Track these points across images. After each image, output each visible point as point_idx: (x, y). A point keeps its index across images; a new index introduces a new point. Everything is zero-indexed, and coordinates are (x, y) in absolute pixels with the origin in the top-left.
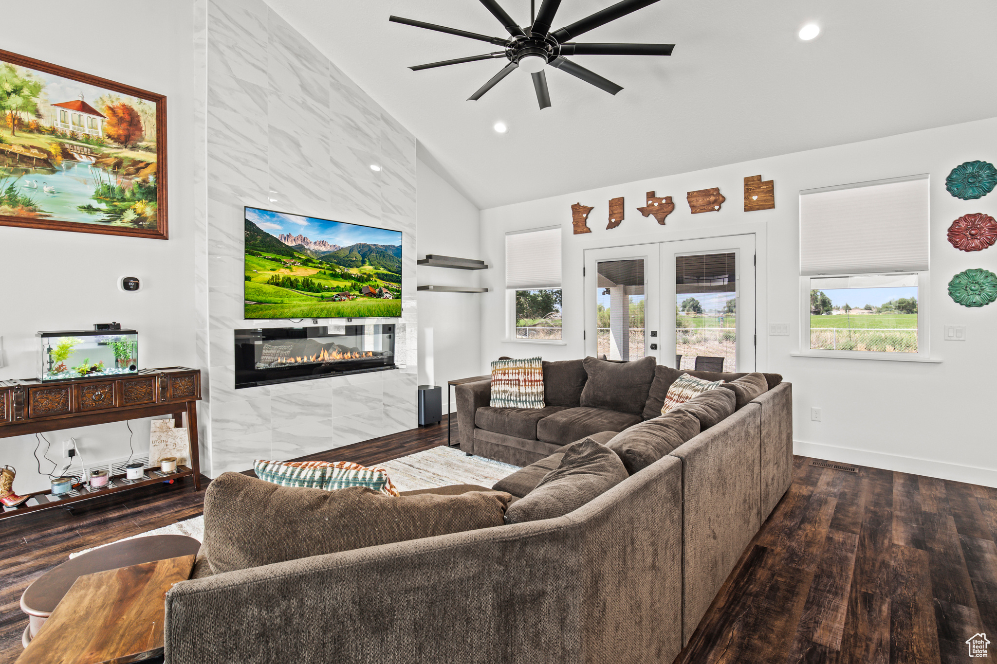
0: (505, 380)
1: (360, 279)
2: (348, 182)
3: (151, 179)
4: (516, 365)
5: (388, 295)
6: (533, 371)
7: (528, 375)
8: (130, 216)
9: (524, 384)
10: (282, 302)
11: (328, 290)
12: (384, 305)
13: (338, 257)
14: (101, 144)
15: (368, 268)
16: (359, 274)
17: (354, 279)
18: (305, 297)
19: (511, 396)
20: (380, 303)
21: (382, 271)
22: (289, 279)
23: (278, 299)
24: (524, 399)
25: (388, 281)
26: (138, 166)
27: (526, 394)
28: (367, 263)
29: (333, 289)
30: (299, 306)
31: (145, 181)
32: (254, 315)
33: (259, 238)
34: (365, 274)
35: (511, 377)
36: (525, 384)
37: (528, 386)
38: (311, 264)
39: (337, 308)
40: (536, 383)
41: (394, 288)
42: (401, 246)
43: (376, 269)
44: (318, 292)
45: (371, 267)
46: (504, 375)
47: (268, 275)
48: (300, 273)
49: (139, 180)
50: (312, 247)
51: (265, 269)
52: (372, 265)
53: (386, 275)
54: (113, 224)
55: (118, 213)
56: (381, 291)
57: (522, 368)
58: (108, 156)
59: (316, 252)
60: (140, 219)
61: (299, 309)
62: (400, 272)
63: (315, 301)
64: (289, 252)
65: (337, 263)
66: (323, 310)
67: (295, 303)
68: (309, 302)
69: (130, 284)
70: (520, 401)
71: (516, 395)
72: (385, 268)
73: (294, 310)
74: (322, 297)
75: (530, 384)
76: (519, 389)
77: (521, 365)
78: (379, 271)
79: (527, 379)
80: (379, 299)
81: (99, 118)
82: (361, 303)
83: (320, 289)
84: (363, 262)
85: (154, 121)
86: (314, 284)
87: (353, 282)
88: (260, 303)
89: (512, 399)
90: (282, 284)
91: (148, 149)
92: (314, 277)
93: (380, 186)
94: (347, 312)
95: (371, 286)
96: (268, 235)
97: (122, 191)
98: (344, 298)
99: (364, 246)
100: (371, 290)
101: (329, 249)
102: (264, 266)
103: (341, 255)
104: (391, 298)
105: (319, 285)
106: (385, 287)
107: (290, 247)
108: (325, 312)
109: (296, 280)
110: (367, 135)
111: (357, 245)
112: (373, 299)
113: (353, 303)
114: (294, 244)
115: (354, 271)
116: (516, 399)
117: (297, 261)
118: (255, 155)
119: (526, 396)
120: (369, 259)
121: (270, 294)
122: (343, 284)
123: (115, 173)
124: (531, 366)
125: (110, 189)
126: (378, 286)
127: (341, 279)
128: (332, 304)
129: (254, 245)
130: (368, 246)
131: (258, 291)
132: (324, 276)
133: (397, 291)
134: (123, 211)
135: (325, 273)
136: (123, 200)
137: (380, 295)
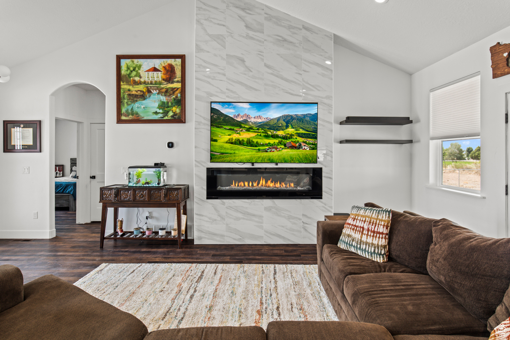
0: (352, 225)
1: (285, 138)
2: (277, 76)
3: (179, 95)
4: (365, 213)
5: (306, 147)
6: (378, 222)
7: (372, 225)
8: (171, 114)
9: (366, 233)
10: (234, 153)
11: (263, 145)
12: (303, 154)
13: (269, 125)
14: (160, 83)
15: (290, 130)
16: (284, 135)
17: (280, 137)
18: (248, 150)
19: (352, 241)
20: (299, 153)
21: (301, 131)
22: (239, 140)
23: (232, 152)
24: (364, 248)
25: (306, 138)
26: (174, 90)
27: (366, 243)
28: (290, 127)
29: (266, 145)
30: (245, 155)
31: (177, 97)
32: (219, 160)
33: (222, 118)
34: (288, 134)
35: (358, 224)
36: (368, 233)
37: (370, 236)
38: (251, 130)
39: (269, 156)
40: (378, 235)
41: (310, 142)
42: (317, 114)
43: (296, 130)
44: (256, 146)
45: (293, 130)
46: (354, 220)
47: (227, 138)
48: (245, 136)
49: (174, 97)
50: (253, 120)
51: (225, 135)
52: (293, 128)
53: (305, 134)
54: (165, 118)
55: (166, 113)
56: (300, 145)
57: (368, 217)
58: (163, 88)
59: (255, 123)
60: (175, 114)
61: (245, 157)
62: (316, 131)
63: (254, 152)
64: (239, 124)
65: (268, 129)
66: (259, 158)
67: (242, 153)
68: (250, 153)
69: (171, 145)
70: (360, 248)
71: (358, 242)
72: (304, 129)
73: (242, 158)
74: (259, 150)
75: (372, 234)
76: (361, 237)
77: (369, 214)
78: (298, 132)
79: (370, 229)
80: (299, 150)
81: (160, 73)
82: (285, 153)
83: (257, 145)
84: (287, 127)
85: (180, 68)
86: (253, 142)
87: (280, 139)
88: (222, 154)
89: (354, 245)
90: (235, 143)
91: (178, 82)
92: (254, 138)
93: (301, 74)
94: (275, 159)
95: (292, 142)
96: (227, 116)
97: (168, 103)
98: (273, 150)
99: (288, 116)
100: (293, 144)
101: (263, 120)
102: (224, 133)
103: (272, 123)
104: (308, 149)
105: (257, 142)
106: (303, 142)
107: (239, 122)
108: (261, 159)
109: (243, 140)
110: (291, 42)
111: (283, 116)
112: (294, 150)
113: (279, 153)
114: (242, 119)
115: (280, 133)
116: (357, 246)
117: (243, 129)
118: (219, 73)
119: (366, 245)
120: (291, 124)
121: (228, 149)
122: (272, 141)
123: (165, 95)
124: (378, 216)
125: (163, 103)
126: (298, 142)
127: (271, 138)
128: (265, 154)
129: (219, 122)
130: (291, 116)
131: (221, 147)
132: (260, 137)
133: (314, 144)
134: (168, 112)
135: (260, 135)
136: (168, 107)
137: (300, 147)
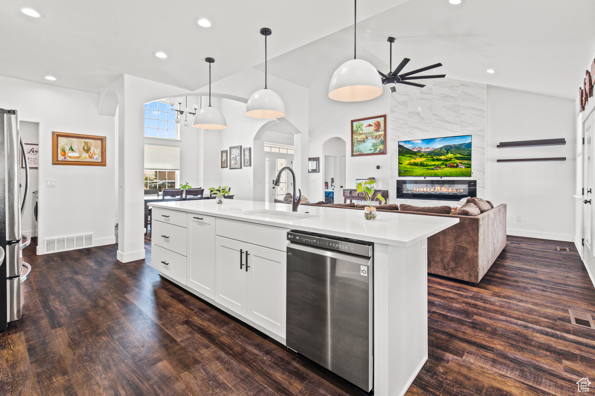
1: (446, 160)
2: (442, 121)
3: (383, 138)
5: (462, 167)
8: (378, 150)
10: (412, 171)
11: (431, 166)
12: (459, 171)
13: (435, 152)
14: (373, 133)
15: (450, 155)
16: (445, 158)
17: (443, 160)
18: (421, 169)
20: (457, 170)
21: (458, 155)
22: (415, 163)
23: (411, 170)
25: (462, 160)
26: (380, 136)
28: (450, 153)
29: (433, 165)
30: (419, 172)
31: (381, 140)
32: (403, 175)
33: (405, 150)
34: (448, 158)
38: (423, 157)
39: (435, 173)
41: (465, 163)
42: (471, 143)
43: (454, 155)
44: (426, 166)
45: (452, 155)
47: (408, 162)
48: (419, 160)
49: (380, 139)
50: (424, 150)
51: (407, 160)
52: (452, 154)
53: (461, 157)
54: (375, 152)
55: (376, 150)
56: (457, 165)
58: (374, 136)
59: (425, 152)
60: (381, 150)
61: (419, 173)
62: (470, 155)
63: (425, 170)
64: (415, 153)
65: (434, 155)
66: (428, 173)
67: (417, 171)
68: (423, 171)
69: (378, 167)
72: (460, 154)
73: (417, 173)
74: (428, 169)
78: (456, 156)
80: (456, 169)
81: (372, 127)
82: (446, 171)
83: (427, 165)
84: (447, 153)
85: (383, 122)
86: (424, 164)
87: (442, 162)
88: (405, 171)
90: (413, 165)
91: (382, 131)
92: (424, 161)
93: (460, 117)
94: (439, 174)
95: (452, 163)
96: (408, 149)
97: (377, 143)
98: (437, 169)
99: (448, 146)
100: (452, 165)
101: (431, 150)
102: (406, 159)
103: (436, 151)
104: (464, 168)
105: (427, 164)
106: (460, 163)
107: (415, 152)
108: (429, 174)
109: (418, 163)
110: (452, 97)
111: (444, 146)
112: (453, 169)
113: (442, 170)
114: (417, 150)
115: (443, 157)
117: (418, 156)
118: (404, 124)
120: (450, 151)
121: (408, 168)
122: (437, 163)
123: (375, 139)
125: (374, 144)
126: (456, 163)
127: (436, 161)
128: (432, 171)
129: (403, 153)
130: (451, 146)
131: (405, 167)
132: (429, 161)
133: (469, 164)
134: (377, 149)
135: (429, 159)
136: (377, 146)
137: (457, 166)
